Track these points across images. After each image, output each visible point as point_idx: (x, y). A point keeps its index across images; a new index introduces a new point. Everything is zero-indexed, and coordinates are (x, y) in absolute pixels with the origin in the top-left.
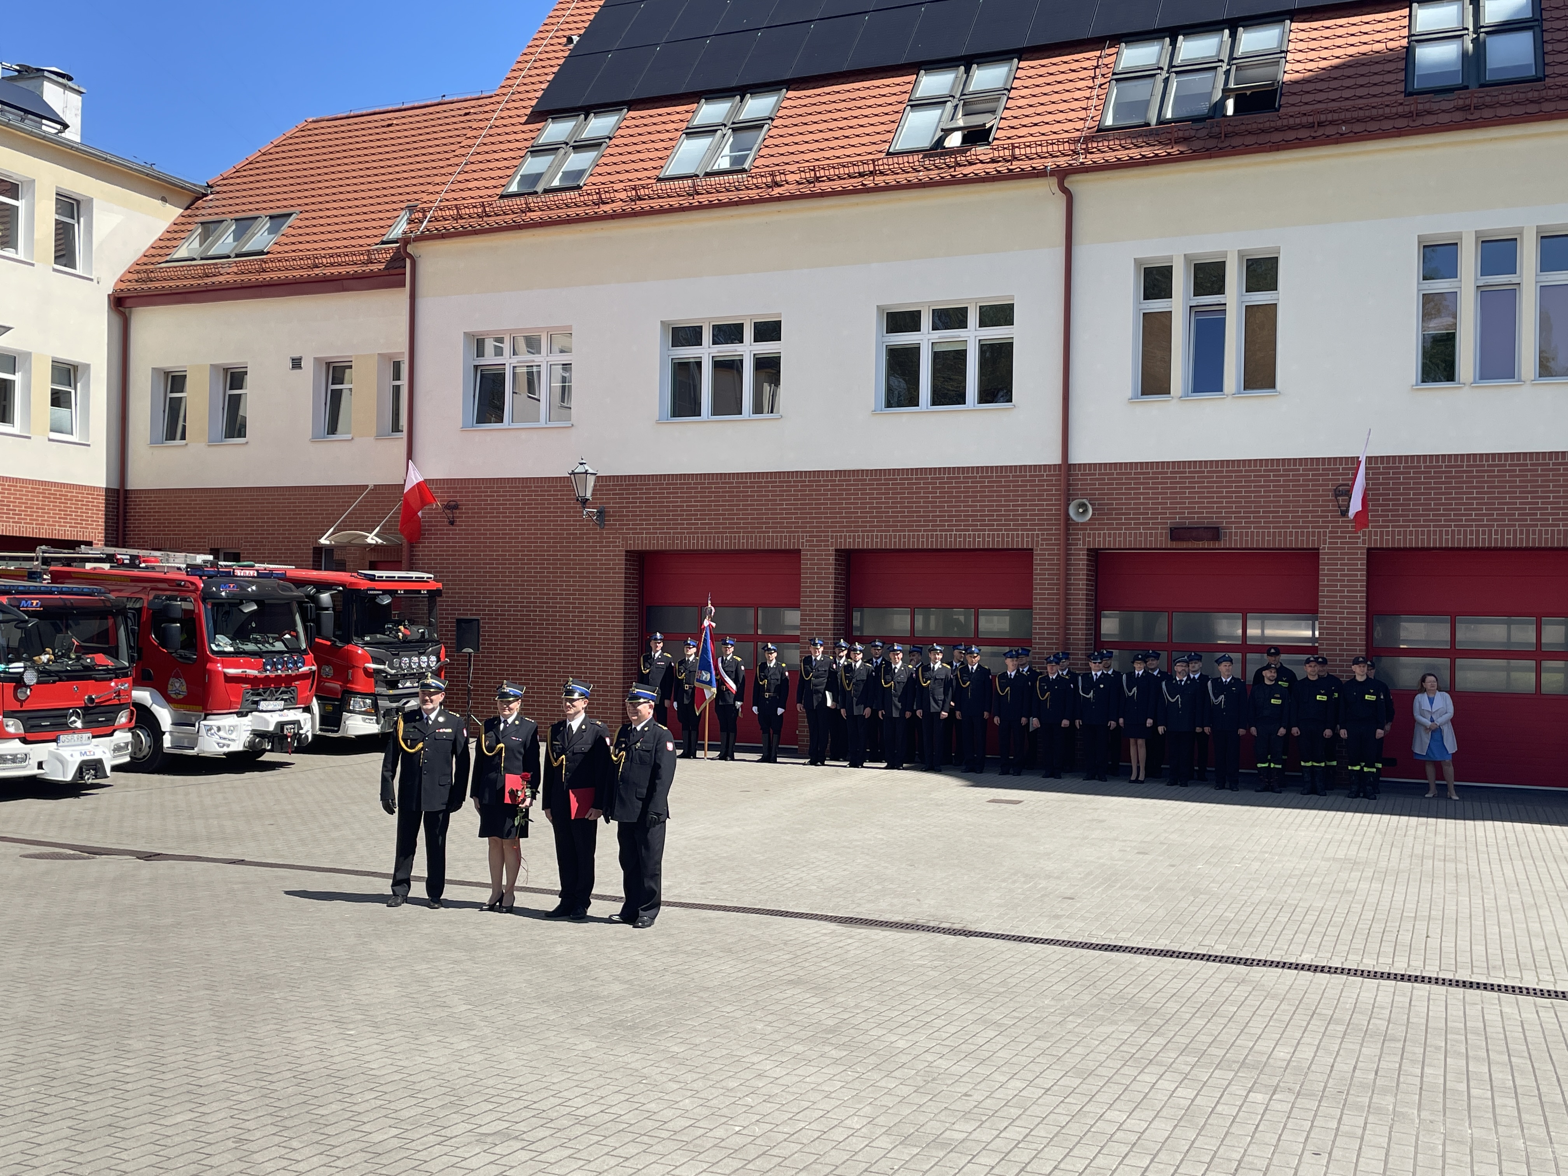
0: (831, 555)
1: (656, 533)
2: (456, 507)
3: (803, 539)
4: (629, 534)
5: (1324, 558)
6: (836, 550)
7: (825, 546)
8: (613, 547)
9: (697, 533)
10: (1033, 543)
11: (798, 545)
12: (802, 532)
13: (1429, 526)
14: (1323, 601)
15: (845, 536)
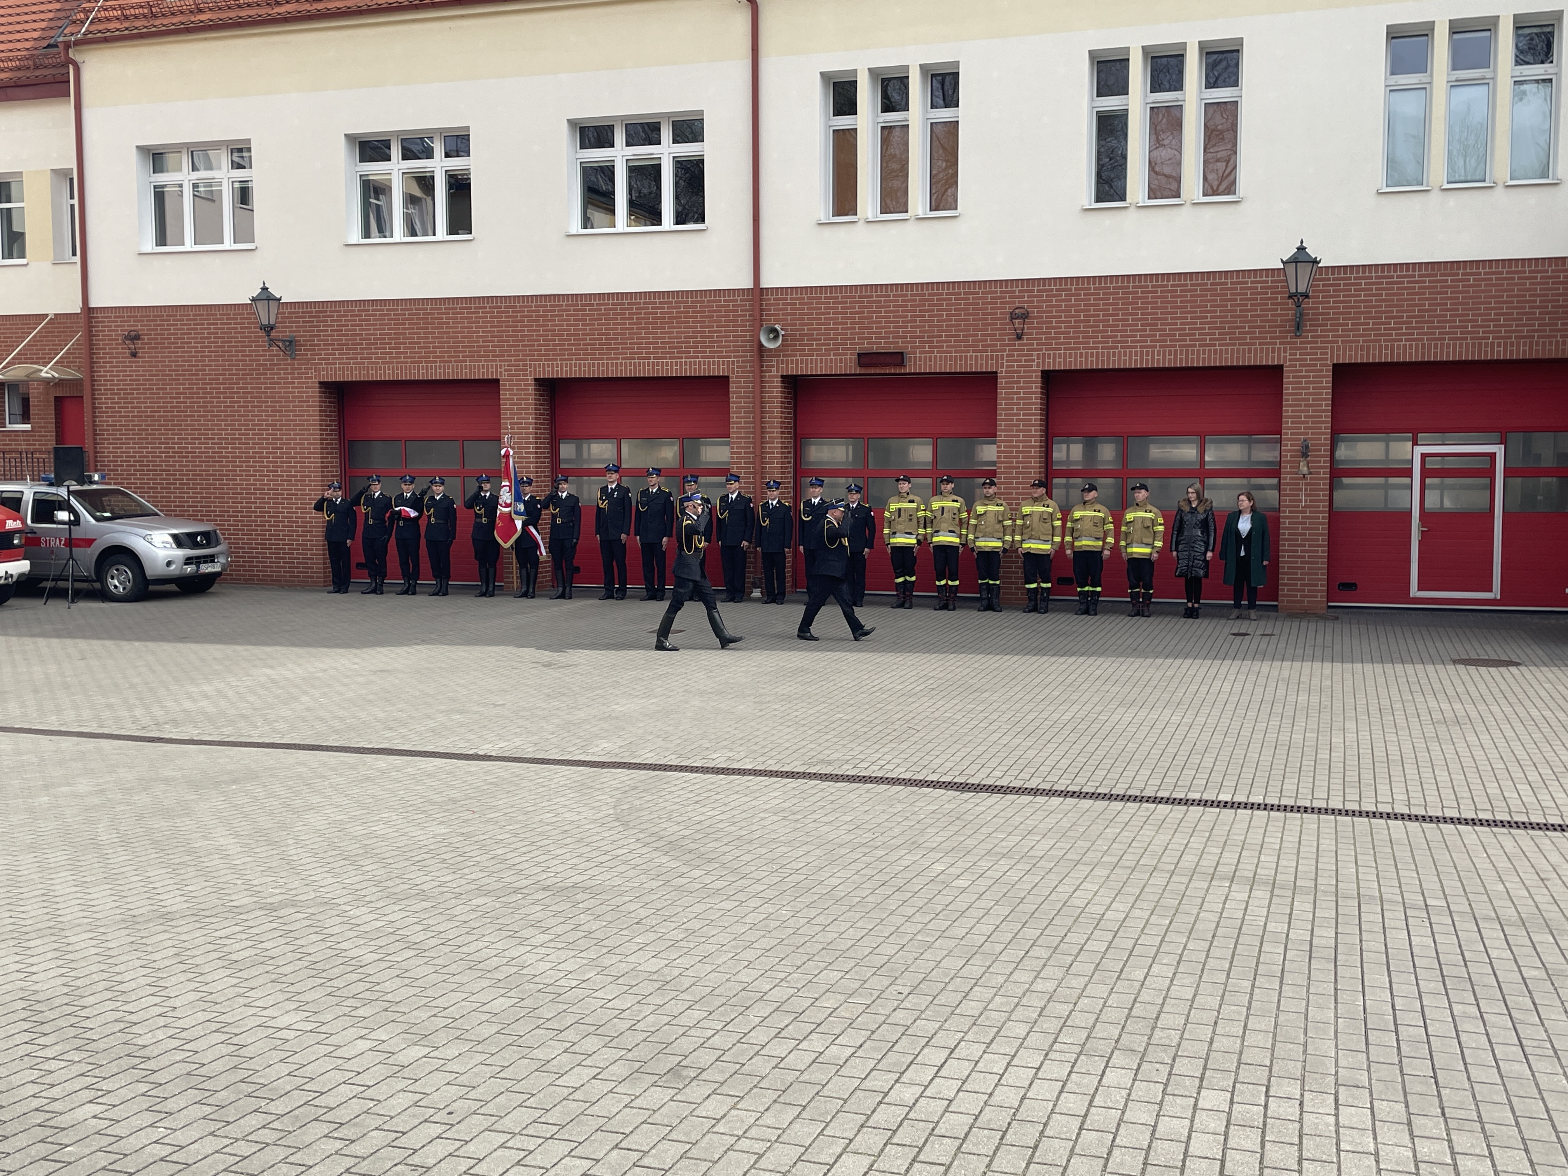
0: (530, 385)
1: (350, 363)
2: (137, 337)
3: (501, 368)
4: (321, 364)
5: (1002, 382)
6: (536, 380)
7: (524, 375)
8: (306, 378)
9: (393, 363)
10: (728, 371)
11: (497, 375)
12: (500, 361)
13: (1098, 348)
14: (1001, 425)
15: (544, 364)
